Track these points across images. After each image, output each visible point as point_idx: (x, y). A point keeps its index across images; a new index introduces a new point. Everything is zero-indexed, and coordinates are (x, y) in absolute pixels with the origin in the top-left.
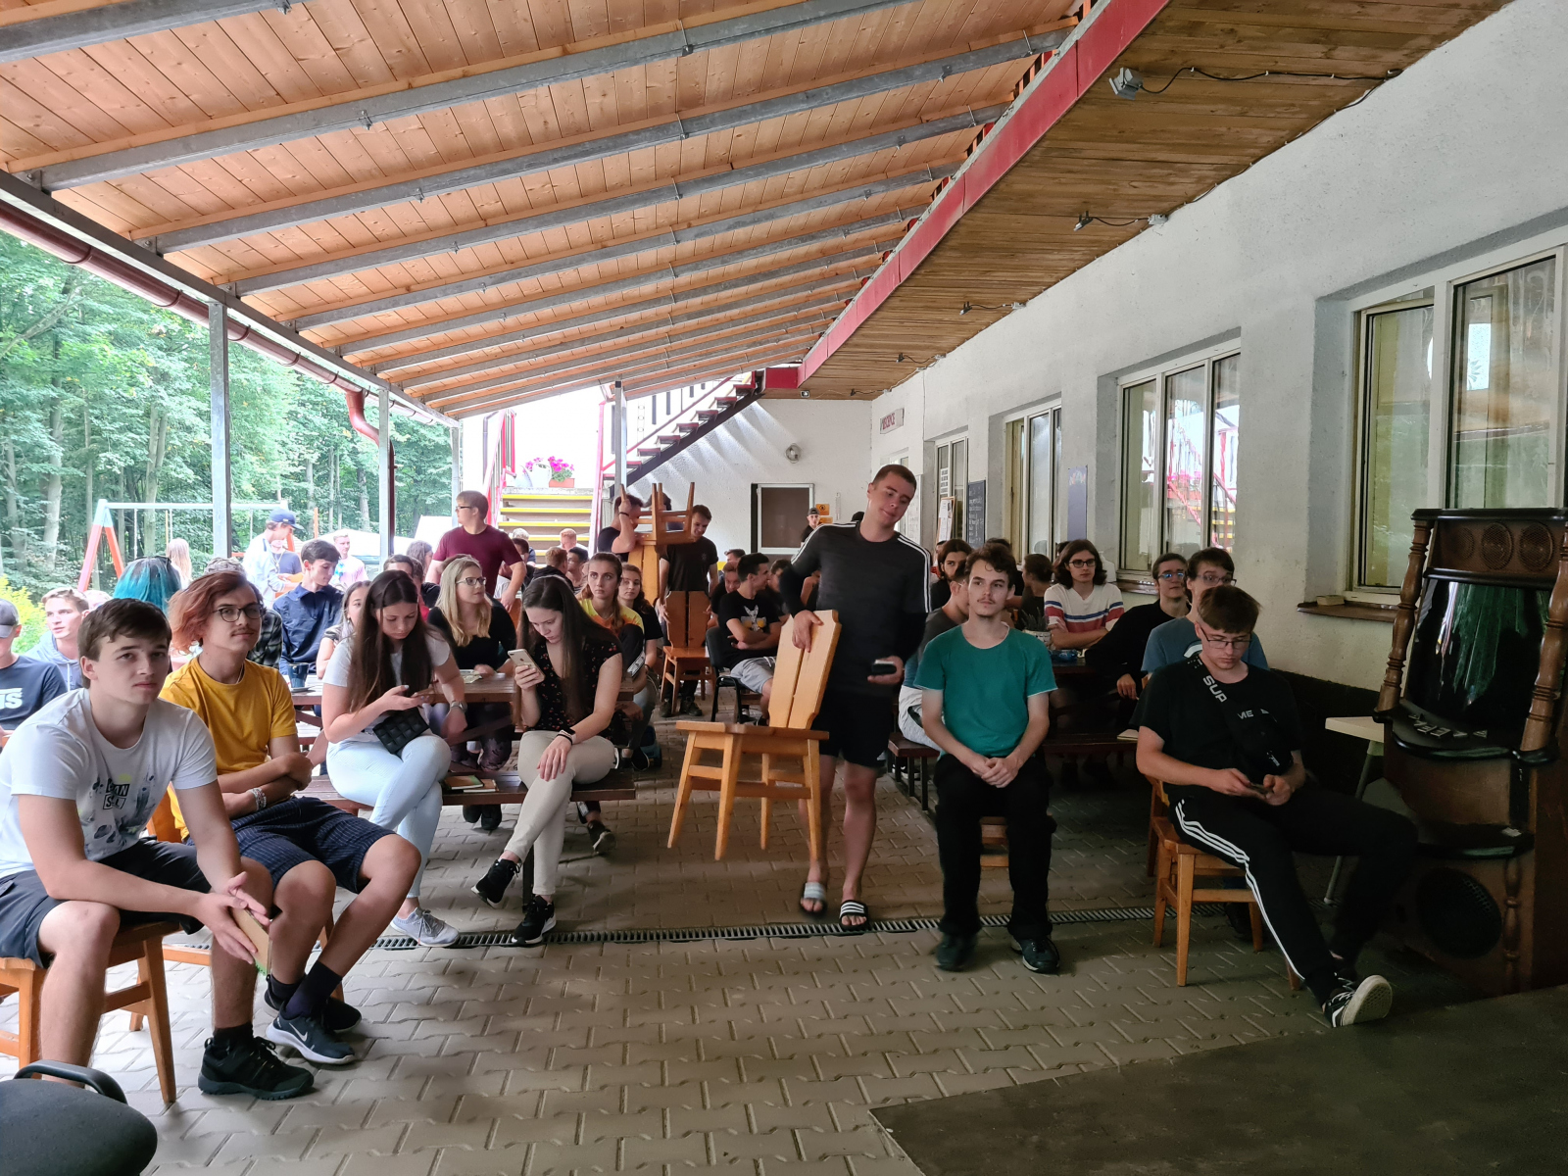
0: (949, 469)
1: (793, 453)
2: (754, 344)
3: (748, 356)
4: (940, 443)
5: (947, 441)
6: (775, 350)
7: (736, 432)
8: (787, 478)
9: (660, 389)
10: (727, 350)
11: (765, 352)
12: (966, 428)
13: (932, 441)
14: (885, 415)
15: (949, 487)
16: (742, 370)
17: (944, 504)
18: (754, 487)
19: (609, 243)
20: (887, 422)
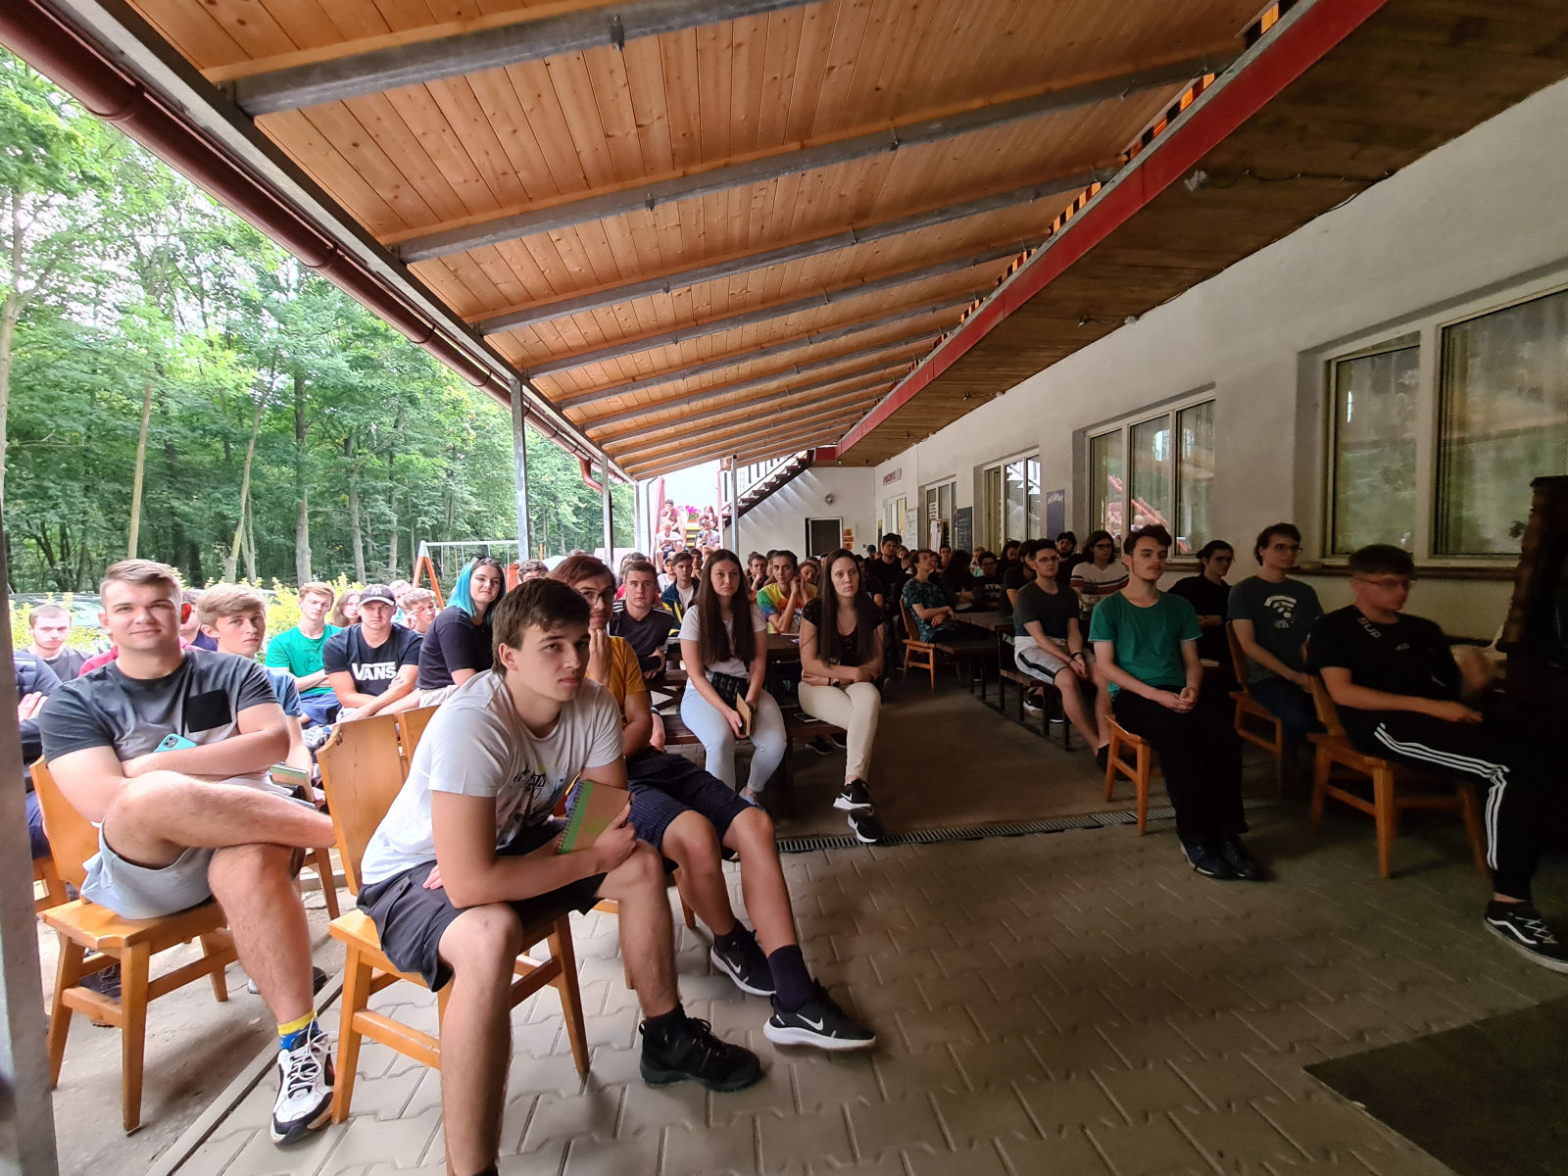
0: (937, 503)
1: (829, 499)
2: (816, 430)
3: (810, 439)
4: (928, 488)
5: (936, 486)
6: (825, 435)
7: (796, 489)
8: (826, 514)
9: (753, 462)
10: (800, 434)
11: (818, 437)
12: (954, 475)
13: (924, 487)
14: (886, 475)
15: (937, 514)
16: (801, 449)
17: (934, 524)
18: (807, 520)
19: (766, 345)
20: (889, 479)
